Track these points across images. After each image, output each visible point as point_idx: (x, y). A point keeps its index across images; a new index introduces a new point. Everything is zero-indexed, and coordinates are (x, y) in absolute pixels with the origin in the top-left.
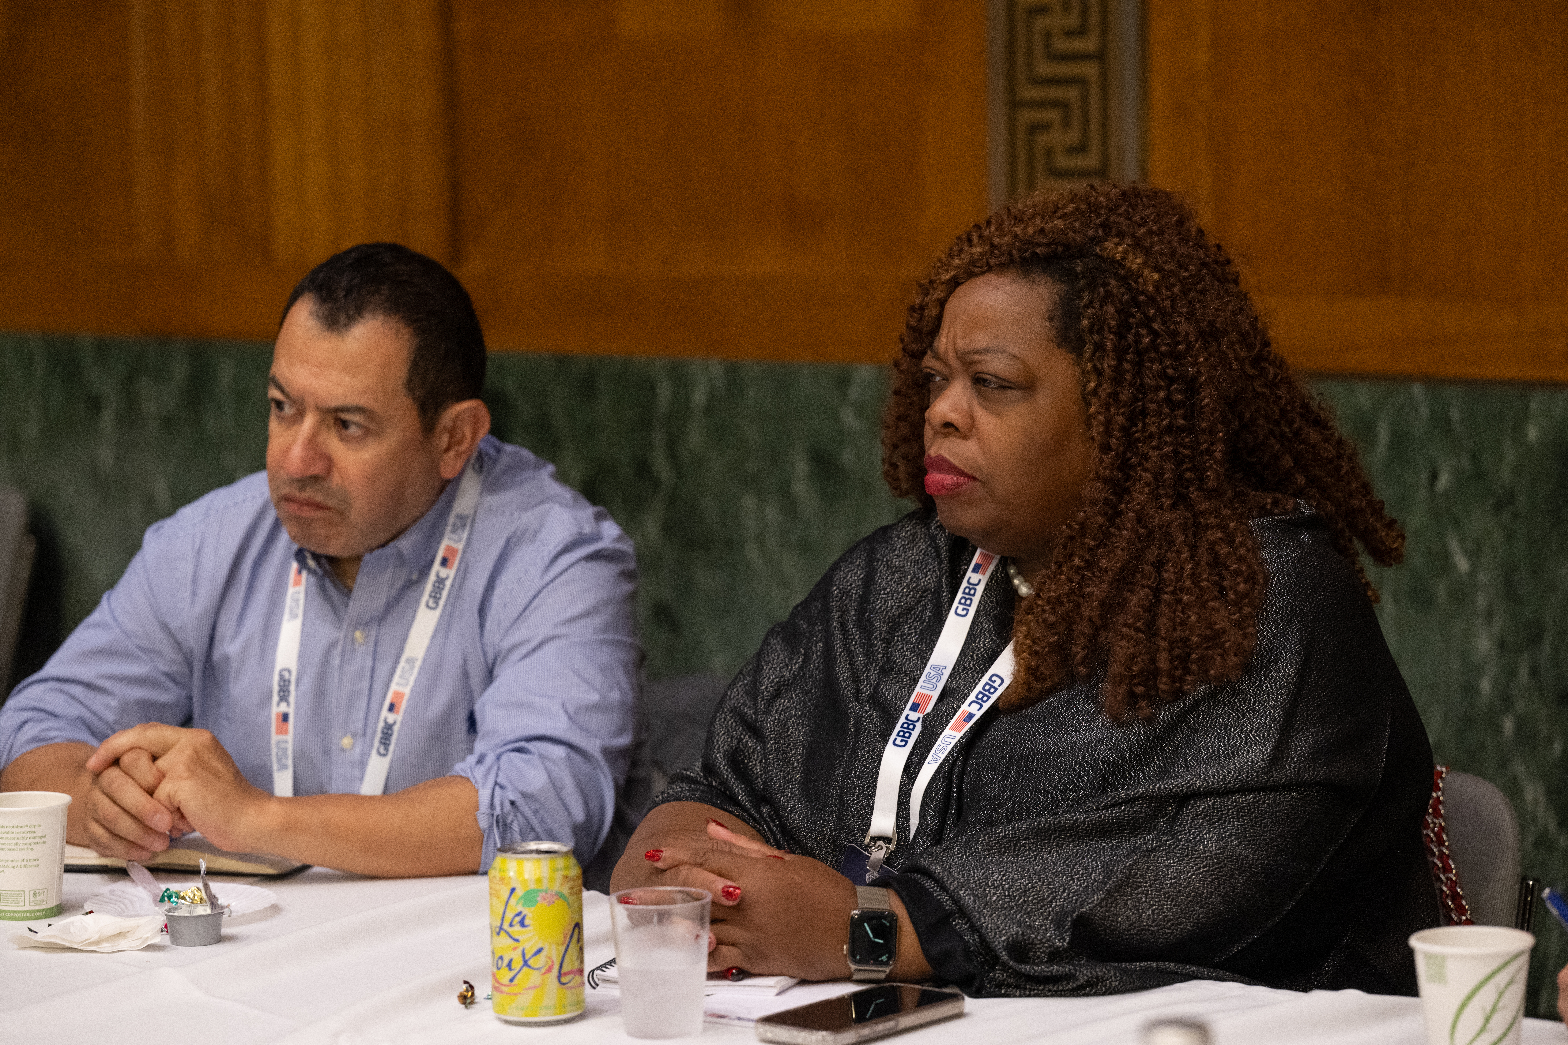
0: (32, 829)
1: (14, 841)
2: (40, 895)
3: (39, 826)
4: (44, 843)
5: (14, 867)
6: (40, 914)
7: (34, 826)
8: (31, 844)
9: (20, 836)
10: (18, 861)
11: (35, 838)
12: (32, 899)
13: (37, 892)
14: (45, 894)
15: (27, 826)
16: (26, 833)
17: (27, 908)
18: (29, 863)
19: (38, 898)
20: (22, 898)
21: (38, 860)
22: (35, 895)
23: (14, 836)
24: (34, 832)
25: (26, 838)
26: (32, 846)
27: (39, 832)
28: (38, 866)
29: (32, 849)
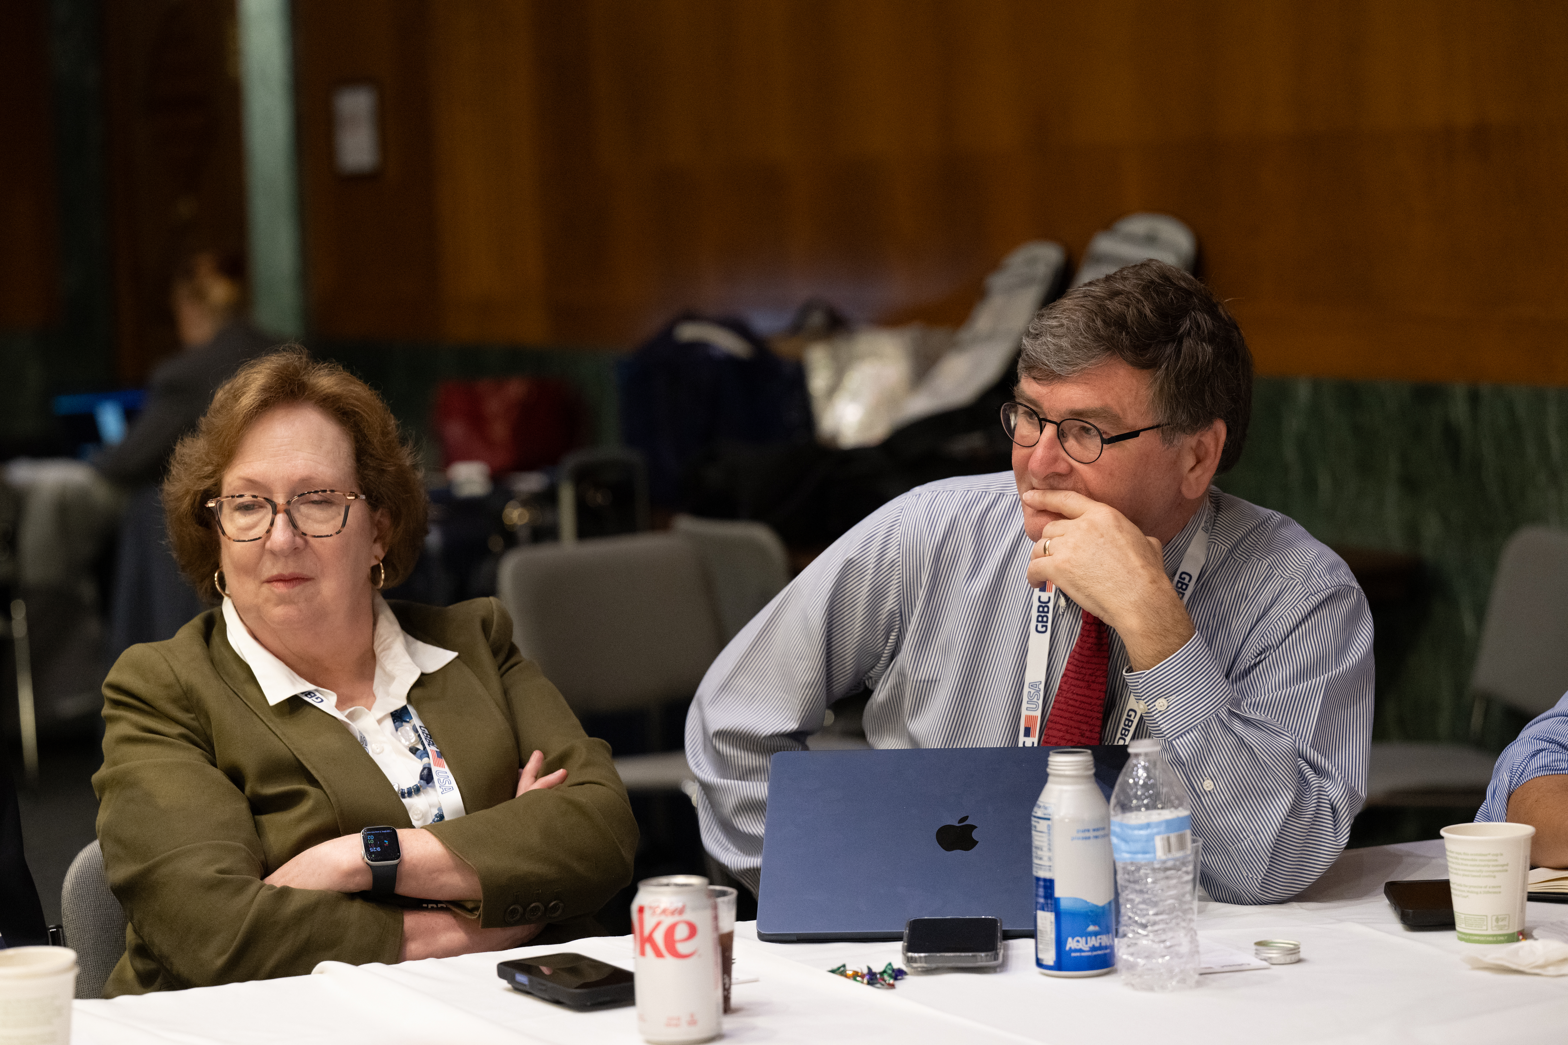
0: (1495, 858)
1: (1478, 868)
2: (1503, 920)
3: (1502, 855)
4: (1506, 871)
5: (1477, 893)
6: (1502, 938)
7: (1497, 855)
8: (1493, 872)
9: (1483, 863)
10: (1481, 887)
11: (1497, 866)
12: (1494, 923)
13: (1499, 917)
14: (1507, 920)
15: (1489, 854)
16: (1489, 861)
17: (1490, 932)
18: (1491, 890)
19: (1501, 923)
20: (1485, 923)
21: (1500, 887)
22: (1497, 920)
23: (1477, 863)
24: (1496, 860)
25: (1489, 866)
26: (1495, 874)
27: (1502, 860)
28: (1500, 892)
29: (1495, 877)
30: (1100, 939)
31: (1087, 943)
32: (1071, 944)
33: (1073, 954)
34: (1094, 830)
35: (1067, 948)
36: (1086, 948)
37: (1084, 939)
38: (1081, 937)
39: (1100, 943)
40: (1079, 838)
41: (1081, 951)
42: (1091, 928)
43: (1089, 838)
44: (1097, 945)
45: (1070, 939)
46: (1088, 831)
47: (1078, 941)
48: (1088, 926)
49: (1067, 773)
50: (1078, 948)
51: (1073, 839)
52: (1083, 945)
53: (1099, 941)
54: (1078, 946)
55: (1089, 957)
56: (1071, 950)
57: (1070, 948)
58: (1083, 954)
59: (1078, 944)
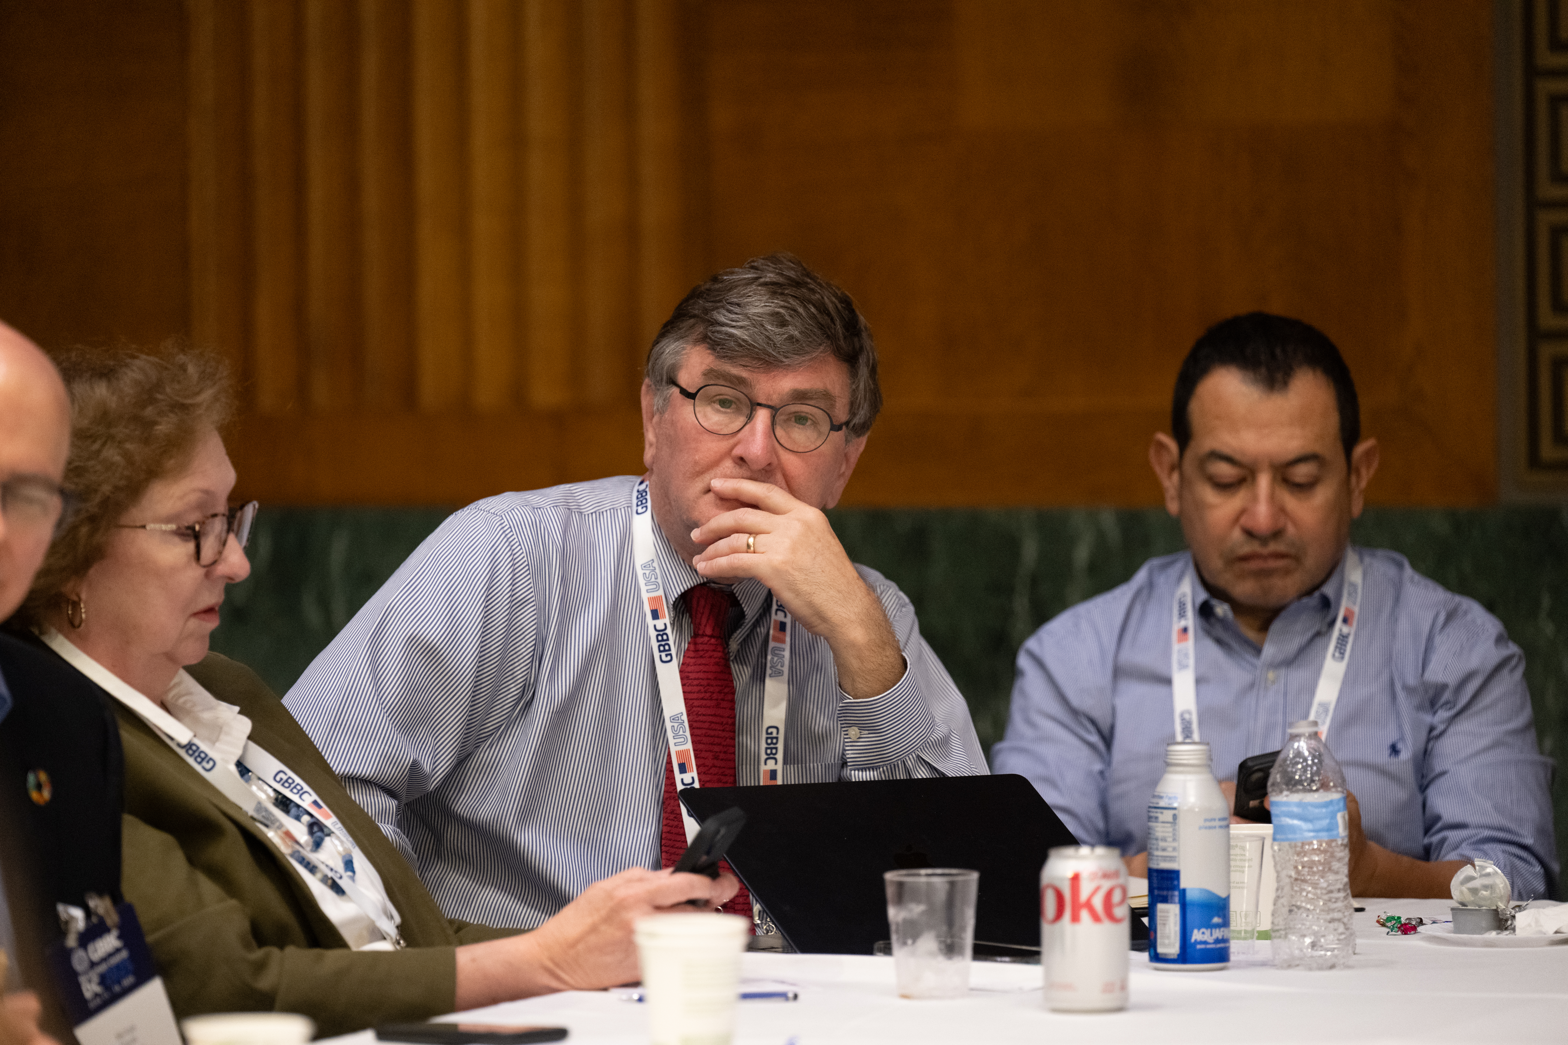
30: (1223, 931)
31: (1211, 935)
32: (1197, 935)
33: (1199, 947)
34: (1220, 820)
35: (1193, 940)
36: (1211, 940)
37: (1209, 930)
38: (1207, 928)
39: (1223, 936)
40: (1206, 828)
41: (1205, 943)
42: (1216, 920)
43: (1215, 827)
44: (1220, 937)
45: (1195, 931)
46: (1214, 820)
47: (1203, 933)
48: (1212, 918)
49: (1191, 762)
50: (1203, 939)
51: (1200, 828)
52: (1208, 937)
53: (1222, 933)
54: (1203, 937)
55: (1212, 949)
56: (1196, 942)
57: (1196, 940)
58: (1209, 946)
59: (1203, 936)
